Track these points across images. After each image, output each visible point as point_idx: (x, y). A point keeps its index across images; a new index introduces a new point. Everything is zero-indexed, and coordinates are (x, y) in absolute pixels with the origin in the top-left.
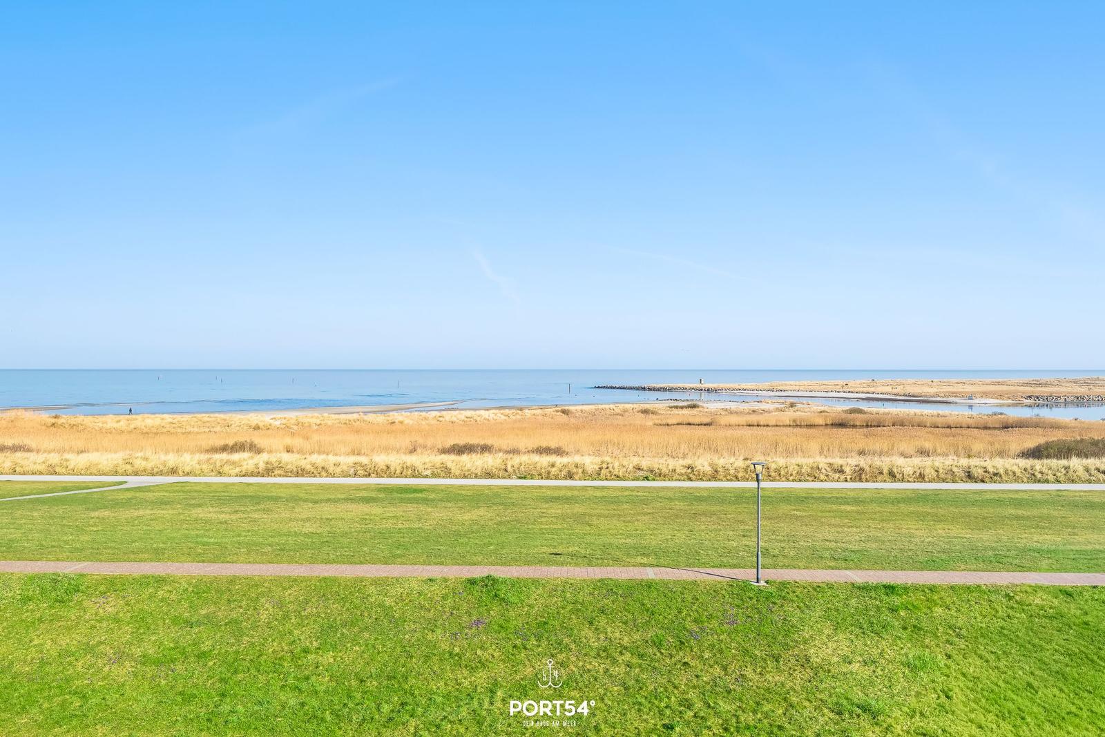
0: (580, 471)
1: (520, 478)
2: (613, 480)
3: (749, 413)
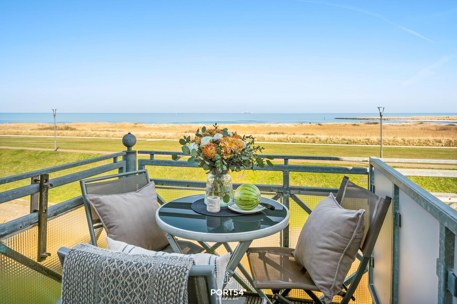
0: (318, 140)
1: (292, 142)
2: (333, 144)
3: (401, 126)
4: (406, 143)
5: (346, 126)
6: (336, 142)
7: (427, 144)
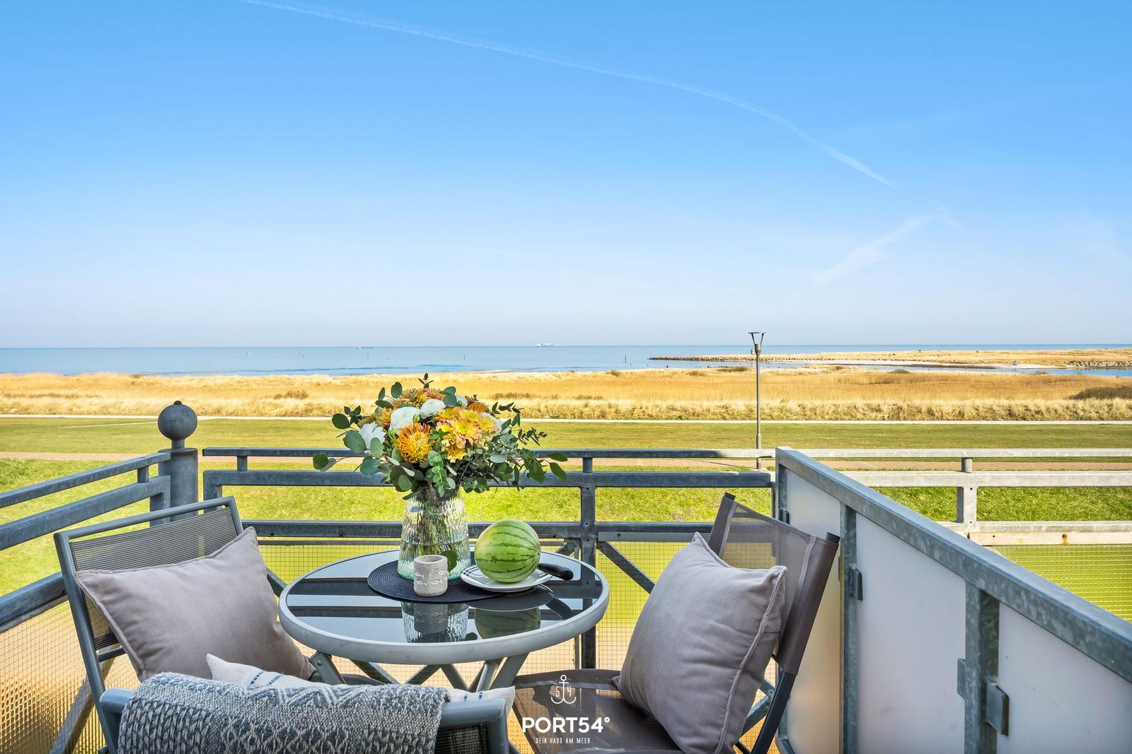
0: (613, 410)
1: (552, 417)
2: (645, 419)
3: (795, 375)
4: (808, 413)
5: (675, 376)
6: (654, 414)
7: (852, 416)
